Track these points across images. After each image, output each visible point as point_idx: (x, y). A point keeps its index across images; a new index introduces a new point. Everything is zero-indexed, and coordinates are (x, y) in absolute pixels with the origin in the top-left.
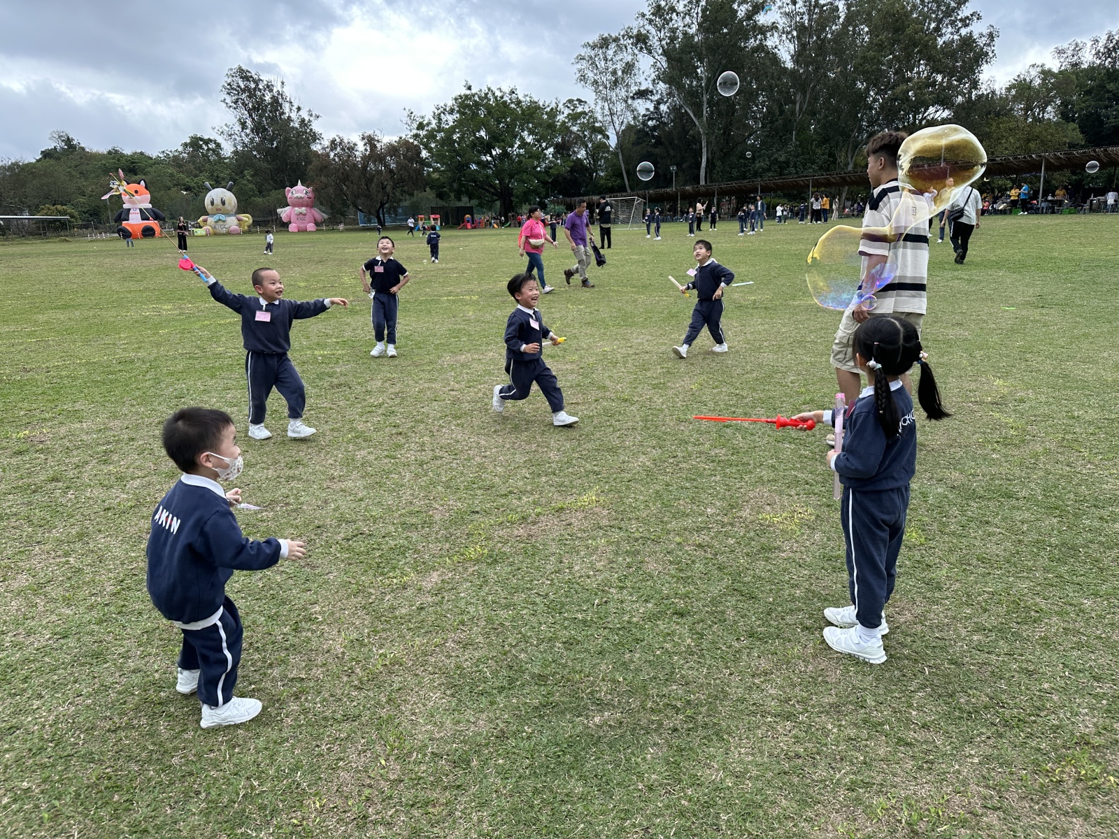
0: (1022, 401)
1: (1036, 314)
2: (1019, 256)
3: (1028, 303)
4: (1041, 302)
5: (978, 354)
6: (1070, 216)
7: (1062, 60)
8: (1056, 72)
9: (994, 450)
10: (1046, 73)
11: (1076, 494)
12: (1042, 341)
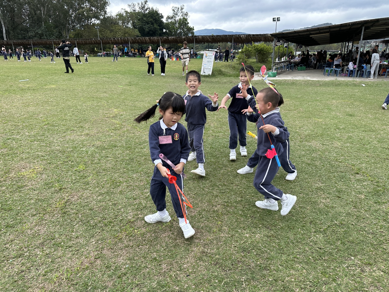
0: (122, 115)
1: (128, 88)
2: (124, 70)
3: (126, 84)
4: (130, 84)
5: (110, 101)
6: (139, 58)
7: (130, 8)
8: (129, 12)
9: (112, 132)
10: (126, 12)
11: (135, 142)
12: (130, 96)
